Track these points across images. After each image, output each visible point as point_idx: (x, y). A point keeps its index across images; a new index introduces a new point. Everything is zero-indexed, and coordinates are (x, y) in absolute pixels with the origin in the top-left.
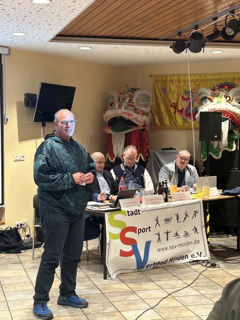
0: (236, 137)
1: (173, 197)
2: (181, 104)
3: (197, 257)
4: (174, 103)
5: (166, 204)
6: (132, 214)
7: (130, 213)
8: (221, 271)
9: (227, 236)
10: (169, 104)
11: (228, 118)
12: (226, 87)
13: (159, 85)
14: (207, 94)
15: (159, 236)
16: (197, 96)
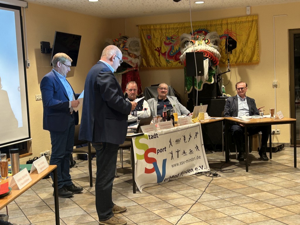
0: (214, 72)
1: (178, 123)
2: (164, 48)
3: (200, 169)
4: (158, 48)
5: (176, 128)
6: (152, 138)
7: (150, 137)
8: (225, 179)
9: (211, 152)
10: (154, 48)
11: (208, 56)
12: (204, 32)
13: (144, 33)
14: (188, 38)
15: (172, 155)
16: (177, 41)
